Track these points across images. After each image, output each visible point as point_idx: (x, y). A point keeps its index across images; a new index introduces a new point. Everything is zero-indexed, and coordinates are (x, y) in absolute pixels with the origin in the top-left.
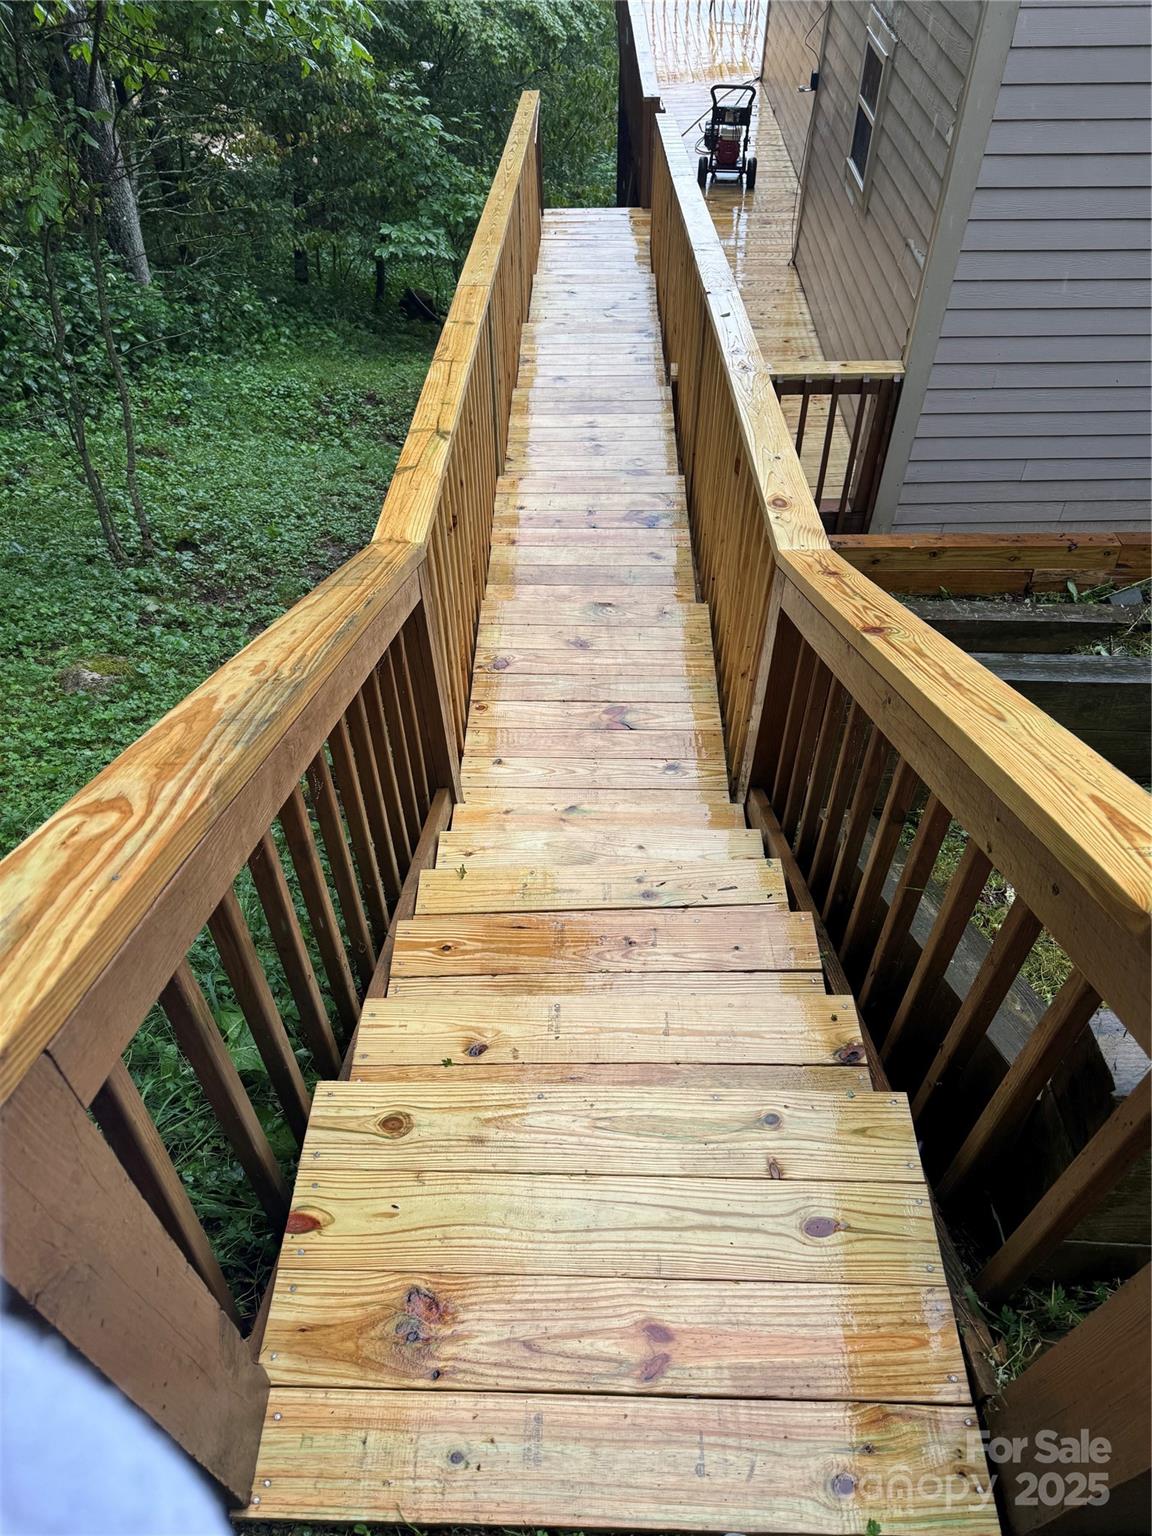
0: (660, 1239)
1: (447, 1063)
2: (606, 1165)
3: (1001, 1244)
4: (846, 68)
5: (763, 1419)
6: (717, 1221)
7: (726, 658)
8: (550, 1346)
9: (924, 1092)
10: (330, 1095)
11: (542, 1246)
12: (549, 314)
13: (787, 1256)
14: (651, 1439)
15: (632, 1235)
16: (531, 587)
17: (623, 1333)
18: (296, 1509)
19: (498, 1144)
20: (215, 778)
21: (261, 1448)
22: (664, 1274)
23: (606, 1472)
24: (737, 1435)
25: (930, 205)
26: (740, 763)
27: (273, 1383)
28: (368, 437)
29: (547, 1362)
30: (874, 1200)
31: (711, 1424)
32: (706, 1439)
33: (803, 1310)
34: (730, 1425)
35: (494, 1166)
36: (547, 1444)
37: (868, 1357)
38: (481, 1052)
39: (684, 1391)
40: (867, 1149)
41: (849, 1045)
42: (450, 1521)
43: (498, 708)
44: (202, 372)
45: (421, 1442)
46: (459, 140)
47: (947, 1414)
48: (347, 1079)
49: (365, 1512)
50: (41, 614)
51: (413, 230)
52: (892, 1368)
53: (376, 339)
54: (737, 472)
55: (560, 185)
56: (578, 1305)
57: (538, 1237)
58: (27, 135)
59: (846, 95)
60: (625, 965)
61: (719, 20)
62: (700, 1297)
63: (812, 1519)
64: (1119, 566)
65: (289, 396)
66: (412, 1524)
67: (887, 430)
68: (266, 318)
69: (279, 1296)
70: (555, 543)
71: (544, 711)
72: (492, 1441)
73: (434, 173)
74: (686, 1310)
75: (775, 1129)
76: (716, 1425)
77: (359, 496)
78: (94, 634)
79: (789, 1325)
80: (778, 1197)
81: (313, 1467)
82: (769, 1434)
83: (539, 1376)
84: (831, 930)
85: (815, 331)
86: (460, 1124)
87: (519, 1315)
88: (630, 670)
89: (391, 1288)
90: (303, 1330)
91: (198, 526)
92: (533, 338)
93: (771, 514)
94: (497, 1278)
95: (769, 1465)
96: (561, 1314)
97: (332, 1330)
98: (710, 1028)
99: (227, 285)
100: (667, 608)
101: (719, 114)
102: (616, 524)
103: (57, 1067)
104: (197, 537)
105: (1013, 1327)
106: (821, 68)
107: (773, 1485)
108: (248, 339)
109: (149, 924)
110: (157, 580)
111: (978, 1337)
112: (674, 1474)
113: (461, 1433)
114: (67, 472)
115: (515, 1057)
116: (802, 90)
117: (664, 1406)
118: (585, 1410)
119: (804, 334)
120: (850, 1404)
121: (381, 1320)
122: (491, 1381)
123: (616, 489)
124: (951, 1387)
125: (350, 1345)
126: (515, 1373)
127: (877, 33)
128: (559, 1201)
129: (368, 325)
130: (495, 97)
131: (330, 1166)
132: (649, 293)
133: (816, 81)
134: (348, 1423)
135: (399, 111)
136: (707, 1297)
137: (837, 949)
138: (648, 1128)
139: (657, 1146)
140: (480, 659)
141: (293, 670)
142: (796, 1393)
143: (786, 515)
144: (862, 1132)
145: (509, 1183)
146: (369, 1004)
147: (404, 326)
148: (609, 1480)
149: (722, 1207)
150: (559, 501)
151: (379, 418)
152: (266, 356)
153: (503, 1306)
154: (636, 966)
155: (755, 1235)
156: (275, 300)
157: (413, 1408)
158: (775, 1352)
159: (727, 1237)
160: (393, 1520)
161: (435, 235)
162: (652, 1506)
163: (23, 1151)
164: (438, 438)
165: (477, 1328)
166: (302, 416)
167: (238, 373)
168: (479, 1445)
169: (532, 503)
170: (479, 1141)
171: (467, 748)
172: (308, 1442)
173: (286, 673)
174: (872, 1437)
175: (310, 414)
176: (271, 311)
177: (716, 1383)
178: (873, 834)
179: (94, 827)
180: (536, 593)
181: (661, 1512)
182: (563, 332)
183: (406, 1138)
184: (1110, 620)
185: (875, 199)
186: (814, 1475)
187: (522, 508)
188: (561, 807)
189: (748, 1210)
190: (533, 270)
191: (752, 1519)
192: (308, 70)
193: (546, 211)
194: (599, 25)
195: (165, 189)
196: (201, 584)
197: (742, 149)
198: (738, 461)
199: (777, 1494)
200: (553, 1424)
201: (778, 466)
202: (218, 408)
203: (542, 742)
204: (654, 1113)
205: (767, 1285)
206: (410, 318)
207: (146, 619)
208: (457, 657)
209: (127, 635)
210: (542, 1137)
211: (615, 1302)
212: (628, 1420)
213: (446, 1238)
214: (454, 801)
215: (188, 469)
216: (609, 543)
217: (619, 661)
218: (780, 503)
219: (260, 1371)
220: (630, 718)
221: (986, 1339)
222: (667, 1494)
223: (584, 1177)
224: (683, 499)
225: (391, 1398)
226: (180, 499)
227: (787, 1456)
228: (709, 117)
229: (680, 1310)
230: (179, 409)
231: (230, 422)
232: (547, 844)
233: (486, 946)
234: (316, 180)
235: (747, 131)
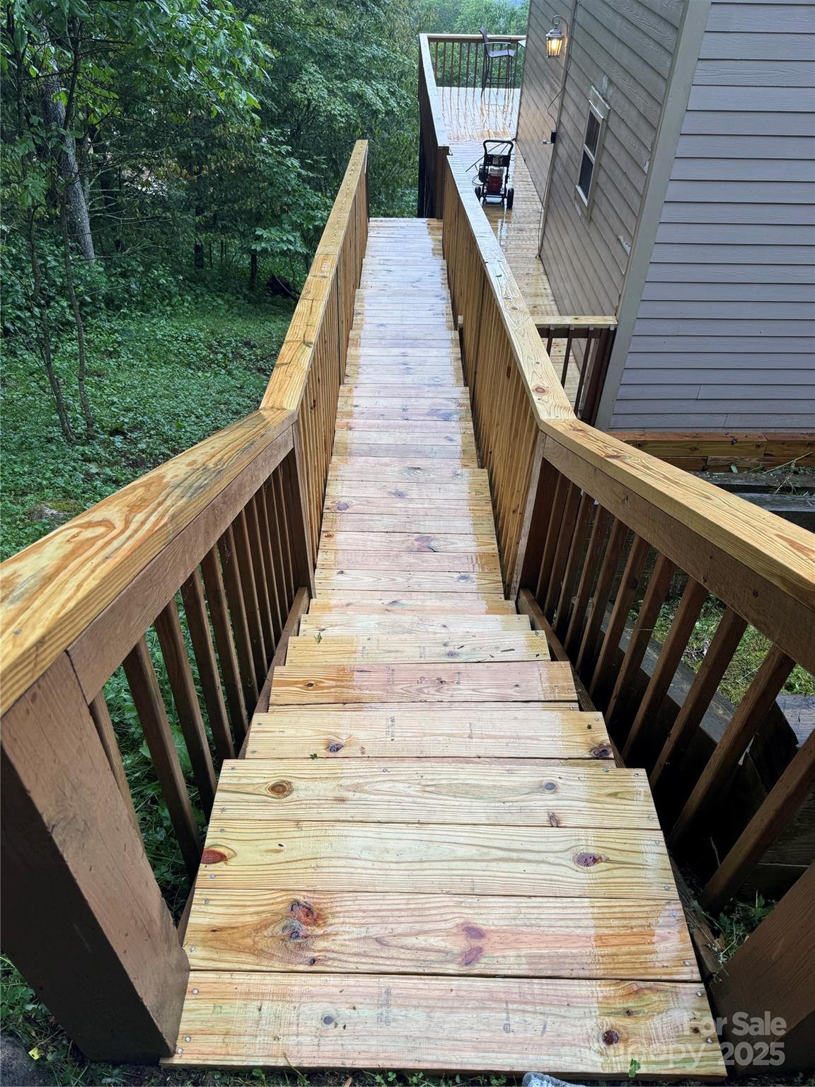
0: (473, 868)
1: (314, 757)
2: (432, 817)
3: (718, 867)
4: (575, 129)
5: (552, 992)
6: (514, 855)
7: (500, 506)
8: (395, 942)
9: (657, 770)
10: (233, 769)
11: (388, 872)
12: (373, 284)
13: (564, 879)
14: (469, 1006)
15: (453, 865)
16: (364, 458)
17: (448, 933)
18: (209, 1057)
19: (355, 802)
20: (171, 512)
21: (183, 1014)
22: (476, 891)
23: (438, 1029)
24: (533, 1003)
25: (633, 212)
26: (512, 574)
27: (192, 968)
28: (245, 369)
29: (394, 953)
30: (625, 841)
31: (514, 996)
32: (510, 1006)
33: (578, 917)
34: (528, 997)
35: (352, 817)
36: (395, 1011)
37: (625, 949)
38: (338, 749)
39: (493, 972)
40: (619, 807)
41: (601, 745)
42: (324, 1065)
43: (340, 537)
44: (129, 323)
45: (302, 1009)
46: (311, 175)
47: (684, 988)
48: (244, 758)
49: (261, 1059)
50: (15, 473)
51: (278, 233)
52: (643, 956)
53: (251, 307)
54: (509, 377)
55: (379, 208)
56: (415, 913)
57: (386, 866)
58: (24, 145)
59: (575, 144)
60: (438, 697)
61: (487, 103)
62: (503, 907)
63: (590, 1063)
64: (766, 455)
65: (190, 341)
66: (296, 1068)
67: (605, 363)
68: (174, 289)
69: (197, 907)
70: (380, 429)
71: (374, 538)
72: (354, 1008)
73: (294, 196)
74: (493, 917)
75: (553, 793)
76: (517, 996)
77: (239, 405)
78: (52, 486)
79: (567, 927)
80: (556, 839)
81: (221, 1027)
82: (556, 1002)
83: (388, 963)
84: (583, 675)
85: (555, 300)
86: (327, 789)
87: (372, 920)
88: (434, 512)
89: (280, 902)
90: (214, 931)
91: (126, 420)
92: (363, 299)
93: (535, 397)
94: (355, 894)
95: (557, 1024)
96: (402, 919)
97: (236, 931)
98: (502, 734)
99: (148, 267)
100: (459, 472)
101: (489, 159)
102: (422, 418)
103: (72, 665)
104: (126, 427)
105: (728, 927)
106: (558, 128)
107: (560, 1038)
108: (162, 303)
109: (129, 594)
110: (97, 454)
111: (704, 935)
112: (488, 1031)
113: (331, 1003)
114: (33, 384)
115: (363, 753)
116: (545, 143)
117: (480, 983)
118: (421, 986)
119: (546, 302)
120: (614, 982)
121: (271, 924)
122: (353, 966)
123: (422, 395)
124: (686, 969)
125: (249, 941)
126: (371, 960)
127: (596, 105)
128: (399, 841)
129: (245, 296)
130: (335, 149)
131: (233, 817)
132: (442, 272)
133: (554, 137)
134: (247, 995)
135: (270, 155)
136: (507, 907)
137: (587, 688)
138: (464, 792)
139: (470, 804)
140: (328, 503)
141: (216, 465)
142: (575, 974)
143: (545, 397)
144: (615, 795)
145: (364, 829)
146: (257, 717)
147: (270, 299)
148: (440, 1035)
149: (517, 845)
150: (383, 402)
151: (253, 357)
152: (174, 315)
153: (361, 914)
154: (446, 698)
155: (541, 865)
156: (181, 278)
157: (295, 985)
158: (558, 945)
159: (521, 867)
160: (282, 1065)
161: (293, 236)
162: (472, 1054)
163: (50, 716)
164: (304, 346)
165: (341, 929)
166: (198, 354)
167: (154, 324)
168: (345, 1011)
169: (364, 403)
170: (342, 800)
171: (319, 563)
172: (218, 1010)
173: (211, 465)
174: (630, 1005)
175: (204, 353)
176: (178, 285)
177: (516, 967)
178: (610, 612)
179: (89, 533)
180: (366, 462)
181: (479, 1057)
182: (384, 295)
183: (289, 798)
184: (764, 484)
185: (596, 211)
186: (590, 1031)
187: (357, 406)
188: (386, 602)
189: (535, 848)
190: (363, 256)
191: (546, 1062)
192: (215, 113)
193: (371, 219)
194: (406, 104)
195: (107, 202)
196: (128, 458)
197: (504, 183)
198: (509, 369)
199: (563, 1045)
200: (398, 996)
201: (539, 369)
202: (140, 347)
203: (372, 559)
204: (467, 782)
205: (551, 899)
206: (273, 295)
207: (89, 477)
208: (315, 497)
209: (77, 487)
210: (387, 798)
211: (442, 911)
212: (454, 993)
213: (318, 867)
214: (310, 597)
215: (118, 385)
216: (417, 430)
217: (426, 506)
218: (540, 390)
219: (184, 958)
220: (433, 544)
221: (709, 936)
222: (482, 1045)
223: (418, 825)
224: (468, 402)
225: (279, 978)
226: (113, 403)
227: (570, 1018)
228: (482, 161)
229: (488, 917)
230: (112, 347)
231: (149, 356)
232: (378, 624)
233: (339, 683)
234: (212, 200)
235: (508, 171)
